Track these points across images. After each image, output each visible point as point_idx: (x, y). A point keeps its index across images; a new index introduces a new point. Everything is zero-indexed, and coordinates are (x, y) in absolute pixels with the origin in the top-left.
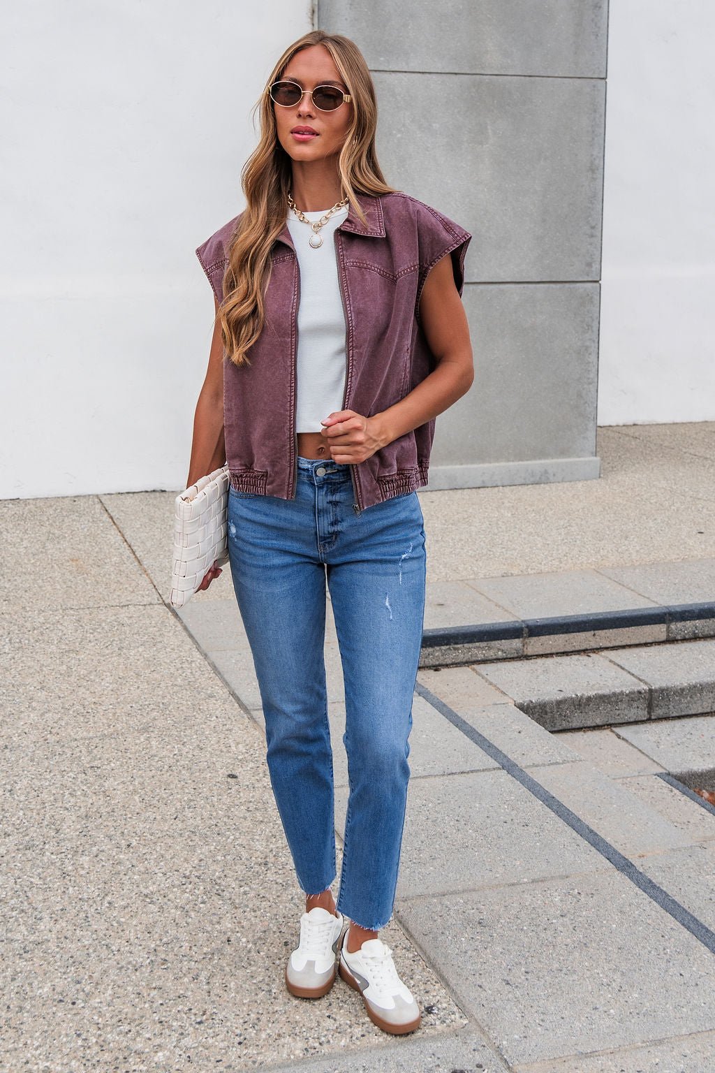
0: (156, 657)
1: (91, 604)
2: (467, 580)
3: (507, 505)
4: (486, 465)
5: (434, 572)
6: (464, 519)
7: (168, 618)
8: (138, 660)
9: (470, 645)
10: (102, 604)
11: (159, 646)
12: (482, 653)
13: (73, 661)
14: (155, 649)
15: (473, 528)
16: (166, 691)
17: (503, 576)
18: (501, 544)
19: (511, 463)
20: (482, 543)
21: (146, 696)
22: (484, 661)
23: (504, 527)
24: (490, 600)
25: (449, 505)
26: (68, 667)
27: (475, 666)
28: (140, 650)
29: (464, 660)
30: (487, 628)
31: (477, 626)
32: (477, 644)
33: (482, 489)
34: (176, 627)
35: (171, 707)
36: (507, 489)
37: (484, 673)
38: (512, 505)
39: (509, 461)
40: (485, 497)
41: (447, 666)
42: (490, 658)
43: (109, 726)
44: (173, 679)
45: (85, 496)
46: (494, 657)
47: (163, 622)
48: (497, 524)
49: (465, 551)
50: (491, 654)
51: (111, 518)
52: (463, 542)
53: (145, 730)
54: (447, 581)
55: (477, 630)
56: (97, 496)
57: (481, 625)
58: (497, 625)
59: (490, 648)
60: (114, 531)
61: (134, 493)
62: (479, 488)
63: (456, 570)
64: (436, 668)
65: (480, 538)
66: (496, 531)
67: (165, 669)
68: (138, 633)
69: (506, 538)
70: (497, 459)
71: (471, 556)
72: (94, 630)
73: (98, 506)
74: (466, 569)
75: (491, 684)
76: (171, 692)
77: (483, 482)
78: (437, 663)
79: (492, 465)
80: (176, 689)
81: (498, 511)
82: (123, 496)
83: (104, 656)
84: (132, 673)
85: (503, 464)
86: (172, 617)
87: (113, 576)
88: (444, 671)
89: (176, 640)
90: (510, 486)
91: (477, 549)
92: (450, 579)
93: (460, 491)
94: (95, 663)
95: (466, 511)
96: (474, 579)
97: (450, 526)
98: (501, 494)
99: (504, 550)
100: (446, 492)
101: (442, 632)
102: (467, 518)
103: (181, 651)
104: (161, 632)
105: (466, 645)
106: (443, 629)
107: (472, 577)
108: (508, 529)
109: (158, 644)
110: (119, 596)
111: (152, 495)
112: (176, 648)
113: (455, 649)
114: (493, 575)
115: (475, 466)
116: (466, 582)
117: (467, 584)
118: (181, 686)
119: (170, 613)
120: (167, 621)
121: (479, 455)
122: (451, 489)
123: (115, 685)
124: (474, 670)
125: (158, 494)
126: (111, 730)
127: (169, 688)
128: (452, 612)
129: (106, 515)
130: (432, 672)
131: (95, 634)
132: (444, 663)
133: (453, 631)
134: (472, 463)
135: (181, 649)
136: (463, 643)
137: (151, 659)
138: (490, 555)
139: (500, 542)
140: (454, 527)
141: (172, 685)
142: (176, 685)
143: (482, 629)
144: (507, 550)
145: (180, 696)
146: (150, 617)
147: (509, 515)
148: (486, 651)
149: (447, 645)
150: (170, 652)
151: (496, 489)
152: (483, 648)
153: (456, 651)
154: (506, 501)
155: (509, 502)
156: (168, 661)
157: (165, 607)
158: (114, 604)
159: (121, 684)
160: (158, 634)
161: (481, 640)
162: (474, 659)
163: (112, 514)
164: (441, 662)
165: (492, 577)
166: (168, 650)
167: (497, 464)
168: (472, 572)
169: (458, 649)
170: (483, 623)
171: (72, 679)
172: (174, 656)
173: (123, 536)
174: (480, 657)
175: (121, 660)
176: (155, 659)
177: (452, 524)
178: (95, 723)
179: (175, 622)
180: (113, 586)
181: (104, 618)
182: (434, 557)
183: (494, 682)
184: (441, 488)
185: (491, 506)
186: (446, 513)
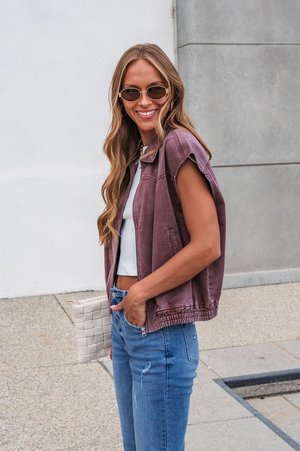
0: (96, 396)
1: (55, 363)
2: (276, 342)
3: (295, 294)
4: (282, 270)
5: (256, 337)
6: (271, 303)
7: (101, 371)
8: (86, 398)
9: (282, 383)
10: (62, 363)
11: (98, 389)
12: (289, 387)
13: (47, 401)
14: (95, 391)
15: (277, 309)
16: (104, 418)
17: (297, 339)
18: (294, 319)
19: (296, 269)
20: (283, 319)
21: (93, 422)
22: (290, 392)
23: (295, 308)
24: (291, 354)
25: (261, 295)
26: (45, 405)
27: (285, 395)
28: (87, 392)
29: (278, 392)
30: (291, 372)
31: (285, 371)
32: (286, 382)
33: (279, 286)
34: (107, 376)
35: (108, 428)
36: (294, 284)
37: (290, 400)
38: (298, 294)
39: (295, 267)
40: (282, 290)
41: (268, 396)
42: (293, 390)
43: (72, 442)
44: (108, 410)
45: (46, 296)
46: (296, 389)
47: (98, 374)
48: (290, 306)
49: (273, 323)
50: (294, 388)
51: (63, 308)
52: (271, 318)
53: (94, 444)
54: (264, 343)
55: (285, 373)
56: (54, 295)
57: (288, 370)
58: (297, 370)
59: (293, 384)
60: (65, 317)
61: (75, 293)
62: (278, 284)
63: (269, 336)
64: (262, 397)
65: (281, 315)
66: (290, 311)
67: (102, 404)
68: (84, 381)
69: (297, 315)
70: (288, 266)
71: (277, 327)
72: (58, 380)
73: (55, 301)
74: (275, 335)
75: (295, 406)
76: (107, 418)
77: (280, 280)
78: (262, 394)
79: (285, 270)
80: (110, 416)
81: (291, 298)
82: (69, 295)
83: (65, 396)
84: (83, 407)
85: (291, 269)
86: (104, 370)
87: (67, 345)
88: (267, 399)
89: (107, 385)
90: (296, 282)
91: (280, 322)
92: (266, 342)
93: (267, 286)
94: (60, 401)
95: (272, 299)
96: (280, 341)
97: (263, 308)
98: (291, 287)
99: (296, 322)
100: (259, 287)
101: (264, 376)
102: (273, 302)
103: (111, 392)
104: (98, 380)
105: (279, 383)
106: (265, 373)
107: (279, 340)
108: (297, 309)
109: (97, 388)
110: (71, 358)
111: (86, 294)
112: (108, 390)
113: (273, 385)
114: (292, 338)
115: (275, 271)
116: (276, 343)
117: (277, 344)
118: (113, 415)
119: (102, 368)
120: (101, 373)
121: (277, 264)
122: (261, 285)
123: (73, 415)
124: (284, 398)
125: (89, 293)
126: (73, 444)
127: (106, 416)
128: (269, 362)
129: (60, 307)
130: (259, 400)
131: (59, 382)
132: (266, 394)
133: (271, 375)
134: (273, 269)
135: (111, 391)
136: (277, 381)
137: (93, 398)
138: (288, 326)
139: (293, 317)
140: (265, 309)
141: (108, 414)
142: (110, 414)
143: (288, 373)
144: (298, 322)
145: (113, 421)
146: (91, 370)
147: (297, 300)
148: (291, 386)
149: (268, 383)
150: (105, 393)
151: (288, 285)
152: (289, 384)
153: (273, 387)
154: (295, 292)
155: (297, 292)
156: (104, 399)
157: (99, 364)
158: (69, 363)
159: (77, 414)
160: (96, 381)
161: (287, 379)
162: (284, 391)
163: (64, 306)
164: (264, 393)
165: (291, 340)
166: (103, 391)
167: (288, 270)
168: (278, 337)
169: (274, 385)
170: (288, 369)
171: (48, 412)
172: (107, 395)
173: (71, 319)
174: (288, 389)
175: (76, 399)
176: (96, 397)
177: (264, 307)
178: (63, 440)
179: (106, 373)
180: (67, 352)
181: (63, 372)
182: (255, 328)
183: (297, 405)
184: (256, 284)
185: (286, 295)
186: (260, 300)
